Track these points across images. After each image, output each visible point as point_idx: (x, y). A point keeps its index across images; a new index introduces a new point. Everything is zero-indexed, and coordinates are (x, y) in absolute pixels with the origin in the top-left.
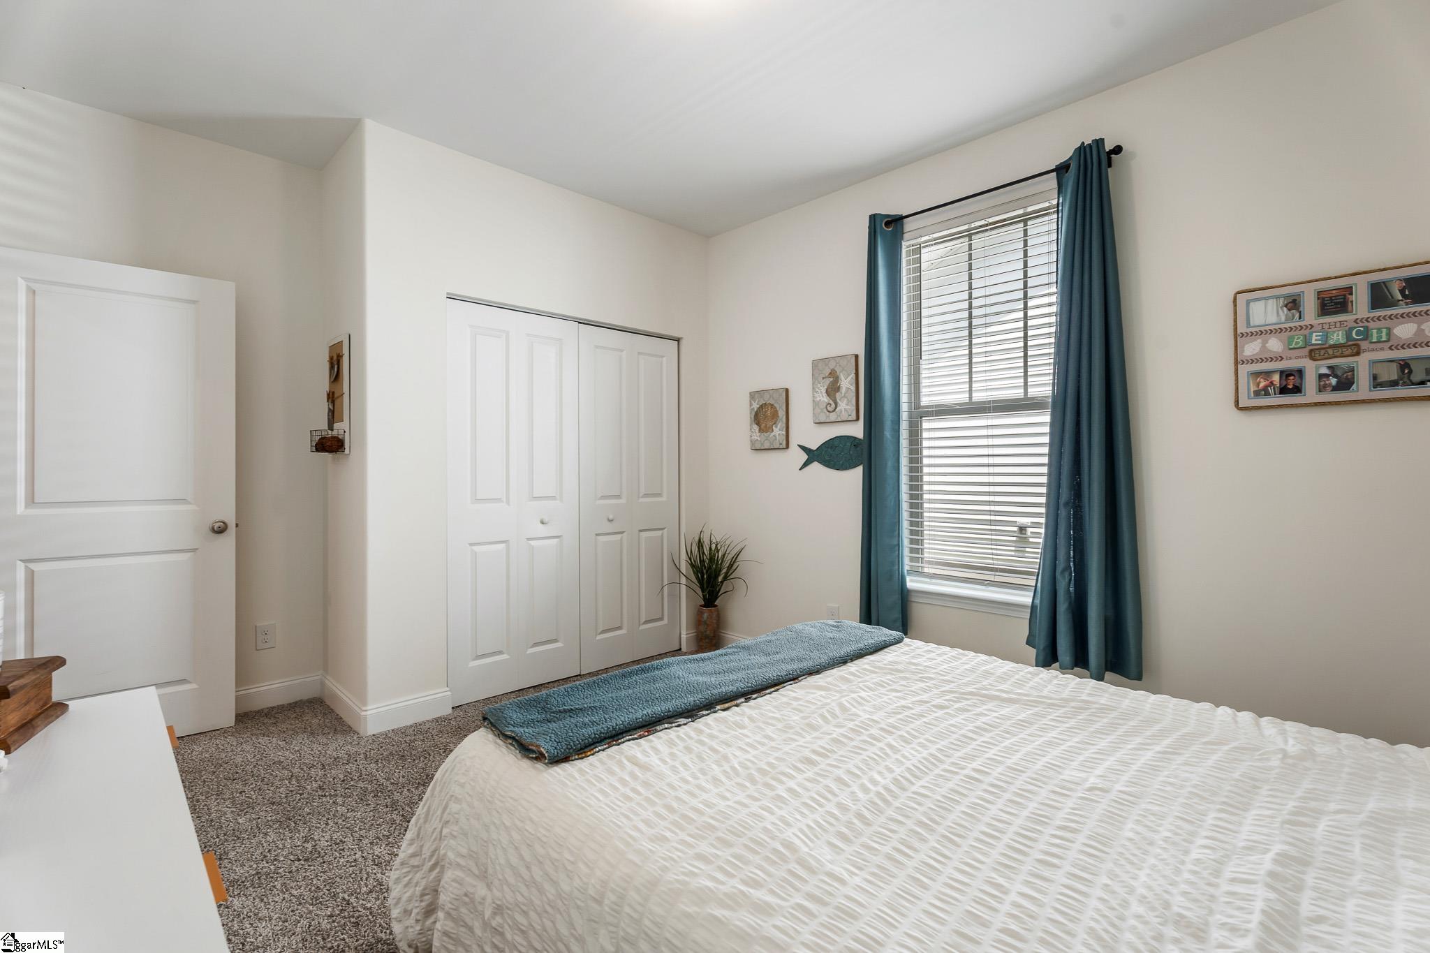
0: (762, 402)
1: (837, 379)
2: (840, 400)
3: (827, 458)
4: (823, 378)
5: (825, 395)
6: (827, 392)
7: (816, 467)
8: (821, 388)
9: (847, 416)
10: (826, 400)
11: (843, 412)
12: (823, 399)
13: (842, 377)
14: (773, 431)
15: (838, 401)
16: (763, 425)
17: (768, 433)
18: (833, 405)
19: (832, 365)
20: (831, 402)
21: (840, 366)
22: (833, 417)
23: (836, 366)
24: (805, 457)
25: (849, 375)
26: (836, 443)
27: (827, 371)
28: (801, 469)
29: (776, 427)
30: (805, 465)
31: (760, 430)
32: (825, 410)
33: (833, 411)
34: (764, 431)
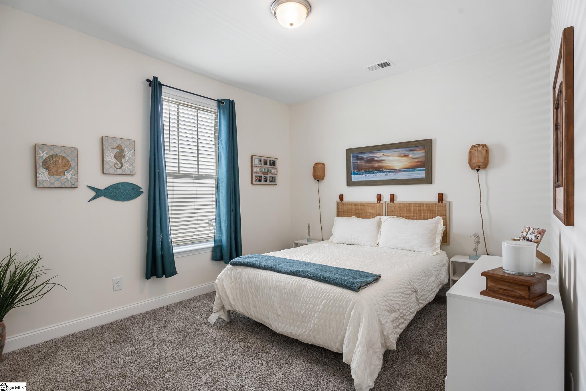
0: (51, 153)
1: (122, 151)
2: (125, 163)
3: (113, 195)
4: (112, 148)
5: (113, 158)
6: (115, 156)
7: (102, 200)
8: (111, 154)
9: (130, 172)
10: (114, 162)
11: (127, 170)
12: (111, 160)
13: (126, 150)
14: (64, 175)
15: (123, 163)
16: (53, 171)
17: (60, 177)
18: (120, 165)
19: (119, 142)
20: (118, 163)
21: (124, 144)
22: (119, 171)
23: (122, 143)
24: (93, 194)
25: (131, 150)
26: (120, 186)
27: (115, 145)
28: (89, 202)
29: (68, 173)
30: (94, 198)
31: (49, 174)
32: (113, 167)
33: (120, 168)
34: (54, 174)
